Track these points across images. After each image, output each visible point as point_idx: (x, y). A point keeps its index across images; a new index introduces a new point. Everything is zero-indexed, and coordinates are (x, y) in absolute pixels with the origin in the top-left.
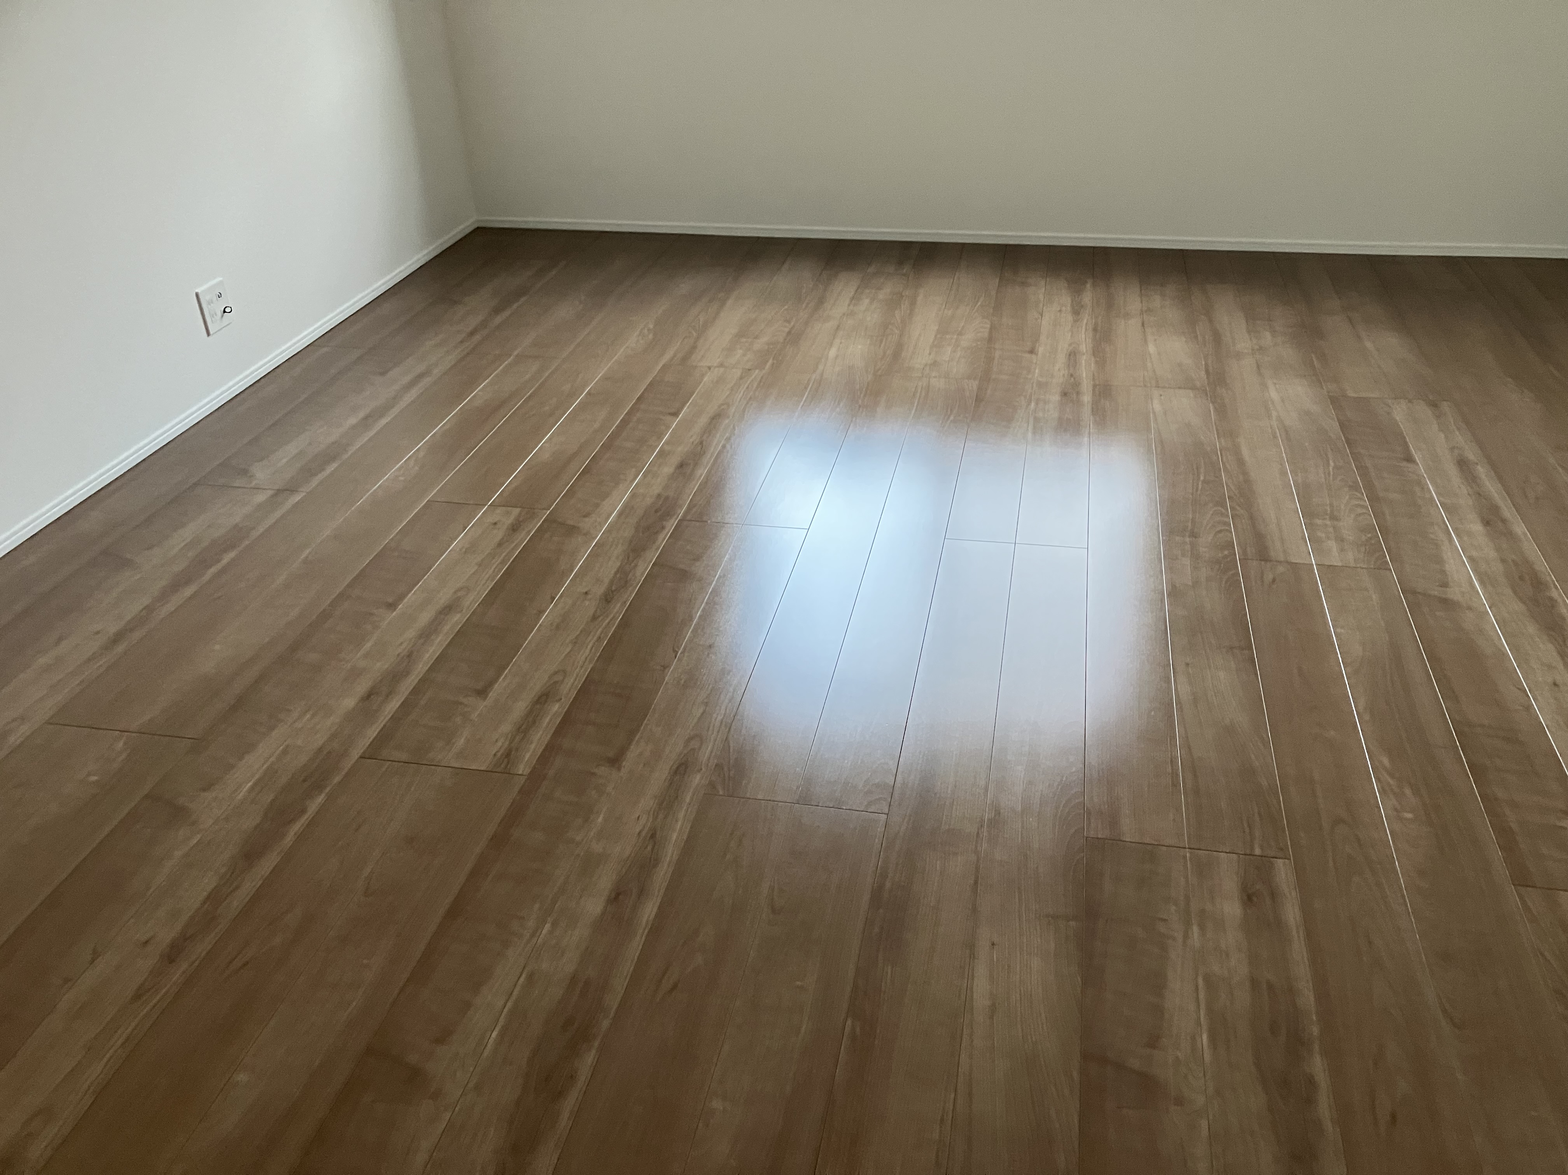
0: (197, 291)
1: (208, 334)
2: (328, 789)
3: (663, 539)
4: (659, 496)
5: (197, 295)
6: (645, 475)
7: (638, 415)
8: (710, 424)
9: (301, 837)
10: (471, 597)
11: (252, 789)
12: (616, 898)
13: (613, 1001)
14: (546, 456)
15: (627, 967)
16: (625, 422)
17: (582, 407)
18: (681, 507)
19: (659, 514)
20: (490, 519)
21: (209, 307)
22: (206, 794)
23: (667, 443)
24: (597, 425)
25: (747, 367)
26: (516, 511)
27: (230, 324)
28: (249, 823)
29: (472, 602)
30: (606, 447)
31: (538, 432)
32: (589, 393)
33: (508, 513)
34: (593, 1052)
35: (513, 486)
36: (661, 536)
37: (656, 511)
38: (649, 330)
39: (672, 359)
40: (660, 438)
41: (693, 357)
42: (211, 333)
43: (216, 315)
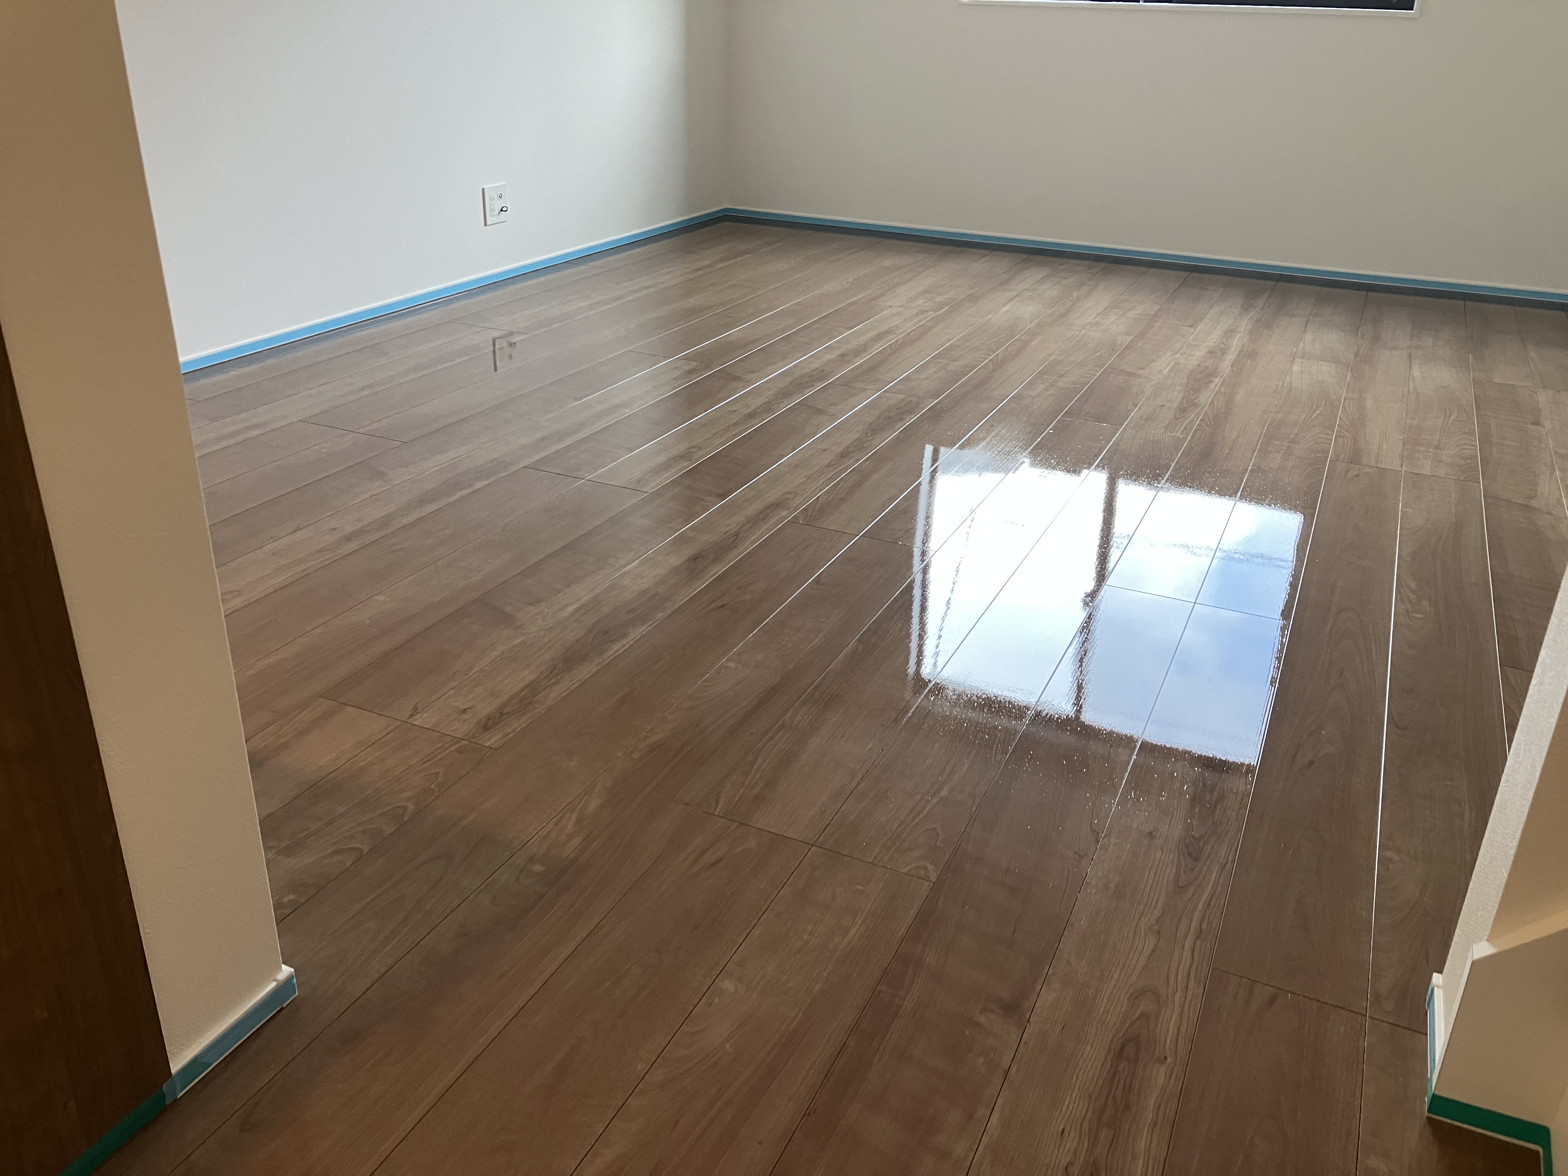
0: (484, 187)
1: (486, 225)
3: (809, 392)
5: (483, 190)
7: (817, 327)
8: (876, 336)
9: (465, 497)
14: (732, 338)
17: (773, 317)
19: (812, 378)
20: (673, 366)
21: (491, 202)
23: (836, 342)
24: (781, 327)
25: (925, 310)
26: (695, 364)
27: (505, 221)
28: (429, 486)
30: (784, 339)
31: (729, 326)
32: (782, 310)
33: (688, 364)
35: (697, 349)
36: (809, 390)
39: (860, 299)
42: (488, 224)
43: (494, 210)
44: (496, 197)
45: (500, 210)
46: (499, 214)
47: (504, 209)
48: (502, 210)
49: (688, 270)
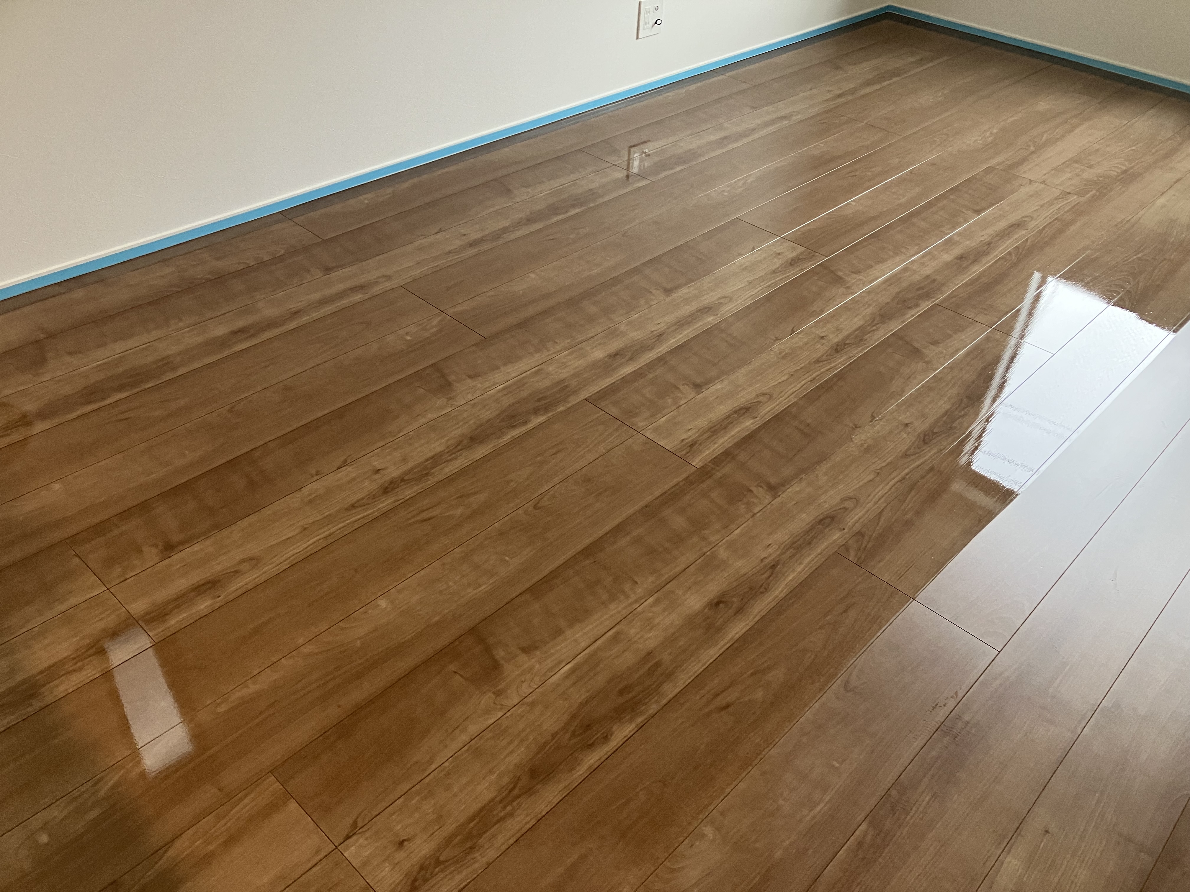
1: (637, 38)
2: (550, 414)
3: (911, 315)
4: (928, 277)
5: (640, 3)
6: (924, 256)
7: (945, 202)
8: (1006, 229)
9: (514, 442)
10: (731, 306)
11: (500, 391)
12: (717, 604)
13: (670, 690)
14: (848, 212)
15: (695, 668)
16: (930, 205)
17: (900, 181)
18: (942, 294)
19: (920, 292)
20: (777, 250)
21: (646, 15)
22: (469, 381)
23: (959, 234)
24: (903, 200)
25: (1068, 191)
26: (801, 249)
27: (657, 35)
28: (486, 415)
29: (728, 309)
30: (903, 220)
31: (850, 191)
32: (911, 172)
33: (794, 248)
34: (633, 725)
35: (809, 228)
36: (912, 312)
37: (919, 289)
38: (991, 134)
39: (1000, 164)
40: (954, 228)
41: (1021, 168)
42: (640, 37)
43: (648, 23)
44: (652, 9)
45: (654, 23)
46: (653, 26)
47: (658, 22)
48: (656, 23)
49: (828, 96)
